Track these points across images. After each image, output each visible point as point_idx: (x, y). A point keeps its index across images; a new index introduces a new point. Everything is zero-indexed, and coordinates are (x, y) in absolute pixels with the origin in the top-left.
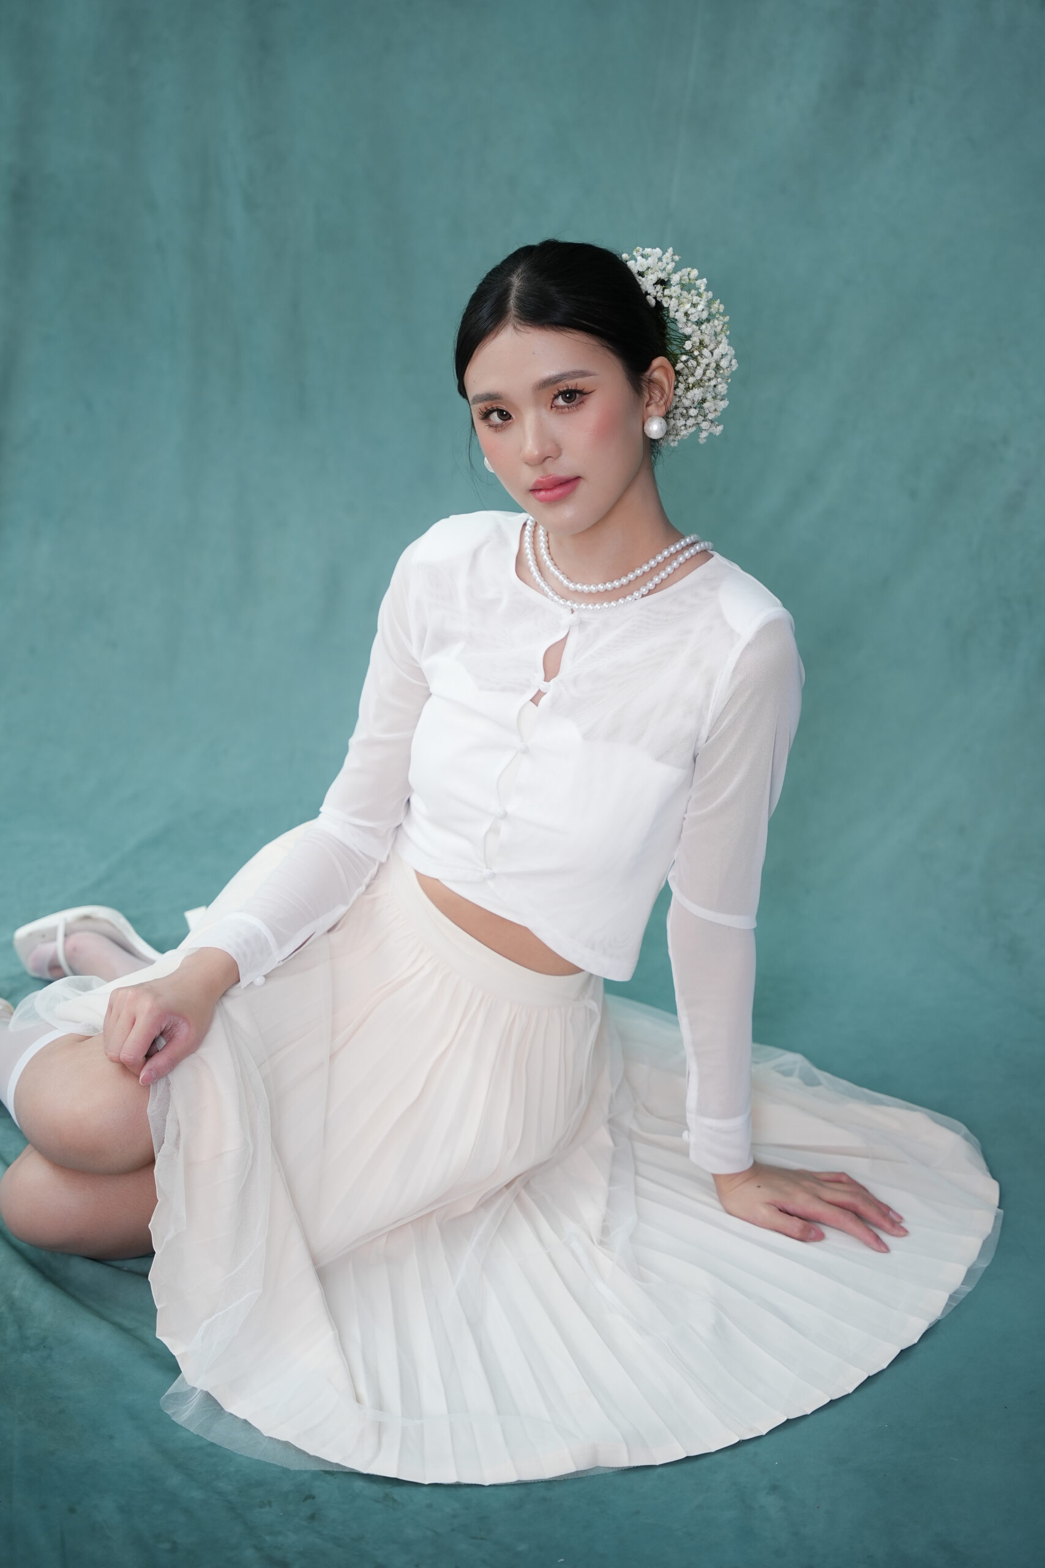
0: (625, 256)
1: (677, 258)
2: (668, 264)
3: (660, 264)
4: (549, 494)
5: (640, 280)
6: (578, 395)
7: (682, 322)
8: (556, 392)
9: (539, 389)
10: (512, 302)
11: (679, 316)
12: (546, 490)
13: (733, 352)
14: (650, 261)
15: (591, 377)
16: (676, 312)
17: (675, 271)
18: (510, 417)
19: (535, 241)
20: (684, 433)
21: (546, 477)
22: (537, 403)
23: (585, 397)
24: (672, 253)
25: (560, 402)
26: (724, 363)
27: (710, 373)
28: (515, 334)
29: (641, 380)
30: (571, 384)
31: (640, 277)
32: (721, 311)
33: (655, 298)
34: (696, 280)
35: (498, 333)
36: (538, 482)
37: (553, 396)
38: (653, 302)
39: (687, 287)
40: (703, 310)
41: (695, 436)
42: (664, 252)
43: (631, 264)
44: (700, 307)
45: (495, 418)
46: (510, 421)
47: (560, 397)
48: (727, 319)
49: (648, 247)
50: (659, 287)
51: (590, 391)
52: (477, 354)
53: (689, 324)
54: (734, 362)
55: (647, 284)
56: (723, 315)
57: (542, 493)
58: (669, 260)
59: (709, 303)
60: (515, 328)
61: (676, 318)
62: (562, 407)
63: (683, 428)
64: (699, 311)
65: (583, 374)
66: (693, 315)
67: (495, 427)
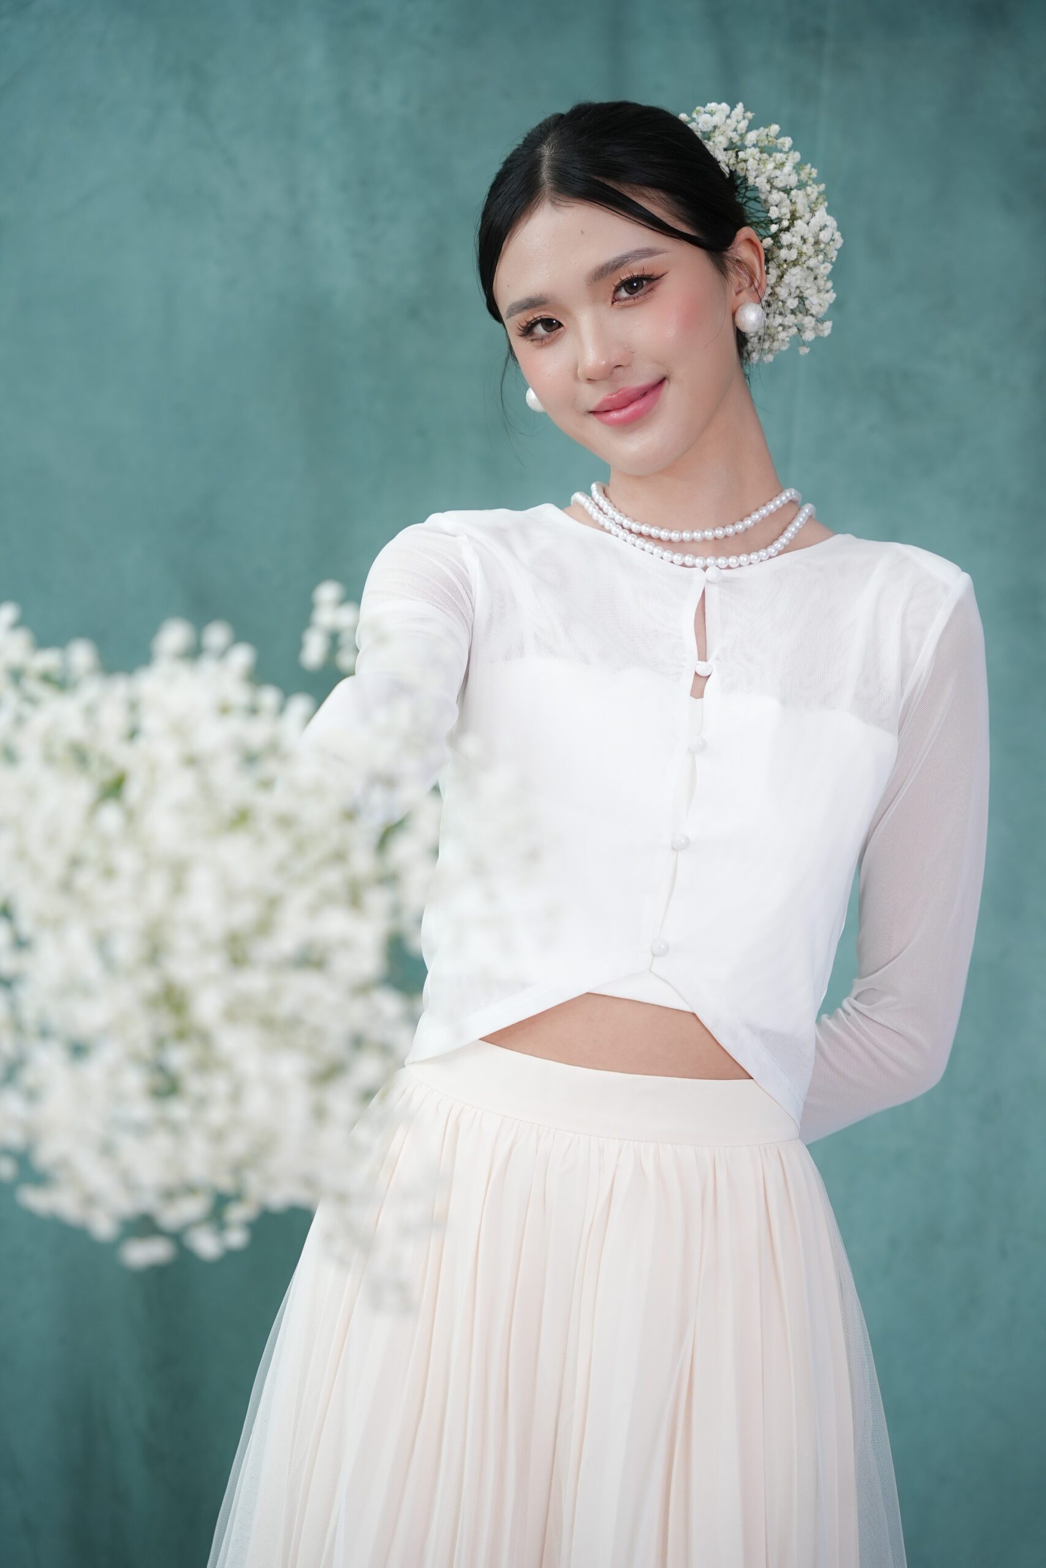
0: (683, 117)
1: (749, 115)
2: (738, 122)
3: (729, 121)
4: (624, 413)
5: (706, 143)
6: (645, 282)
7: (763, 190)
8: (617, 282)
9: (595, 280)
10: (545, 174)
11: (761, 183)
12: (618, 409)
13: (835, 224)
14: (717, 119)
15: (661, 255)
16: (755, 178)
17: (749, 129)
18: (560, 325)
19: (565, 108)
20: (782, 335)
21: (617, 393)
22: (595, 300)
23: (655, 283)
24: (743, 110)
25: (623, 294)
26: (824, 236)
27: (808, 249)
28: (554, 210)
29: (723, 257)
30: (636, 268)
31: (706, 141)
32: (814, 175)
33: (728, 165)
34: (777, 139)
35: (531, 214)
36: (606, 401)
37: (613, 288)
38: (726, 170)
39: (767, 150)
40: (790, 175)
41: (797, 340)
42: (733, 107)
43: (692, 126)
44: (788, 168)
45: (540, 330)
46: (561, 329)
47: (623, 290)
48: (822, 187)
49: (711, 102)
50: (731, 153)
51: (660, 273)
52: (506, 248)
53: (774, 191)
54: (837, 235)
55: (717, 148)
56: (816, 181)
57: (615, 415)
58: (740, 118)
59: (798, 167)
60: (553, 203)
61: (757, 185)
62: (626, 299)
63: (780, 329)
64: (785, 175)
65: (649, 252)
66: (778, 180)
67: (542, 342)
